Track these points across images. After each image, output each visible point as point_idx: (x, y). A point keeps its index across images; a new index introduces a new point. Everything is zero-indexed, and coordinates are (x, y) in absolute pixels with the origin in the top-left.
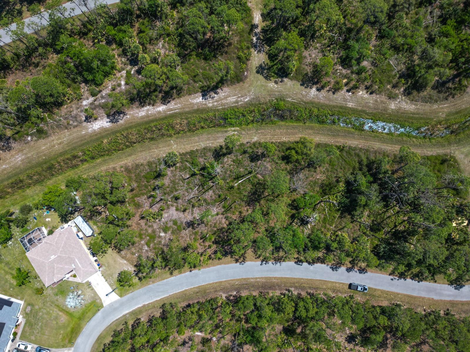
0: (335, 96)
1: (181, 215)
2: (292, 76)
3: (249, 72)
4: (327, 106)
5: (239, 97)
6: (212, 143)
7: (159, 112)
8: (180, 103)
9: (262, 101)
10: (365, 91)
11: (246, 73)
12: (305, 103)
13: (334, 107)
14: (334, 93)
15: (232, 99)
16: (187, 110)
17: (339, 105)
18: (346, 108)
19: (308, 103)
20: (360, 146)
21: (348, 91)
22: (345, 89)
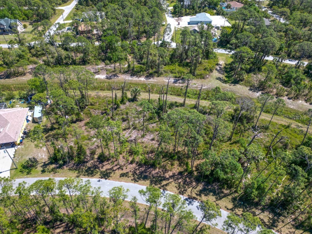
2: (242, 84)
3: (210, 76)
5: (199, 85)
7: (141, 80)
10: (304, 102)
16: (159, 84)
19: (253, 99)
21: (289, 99)
22: (286, 97)
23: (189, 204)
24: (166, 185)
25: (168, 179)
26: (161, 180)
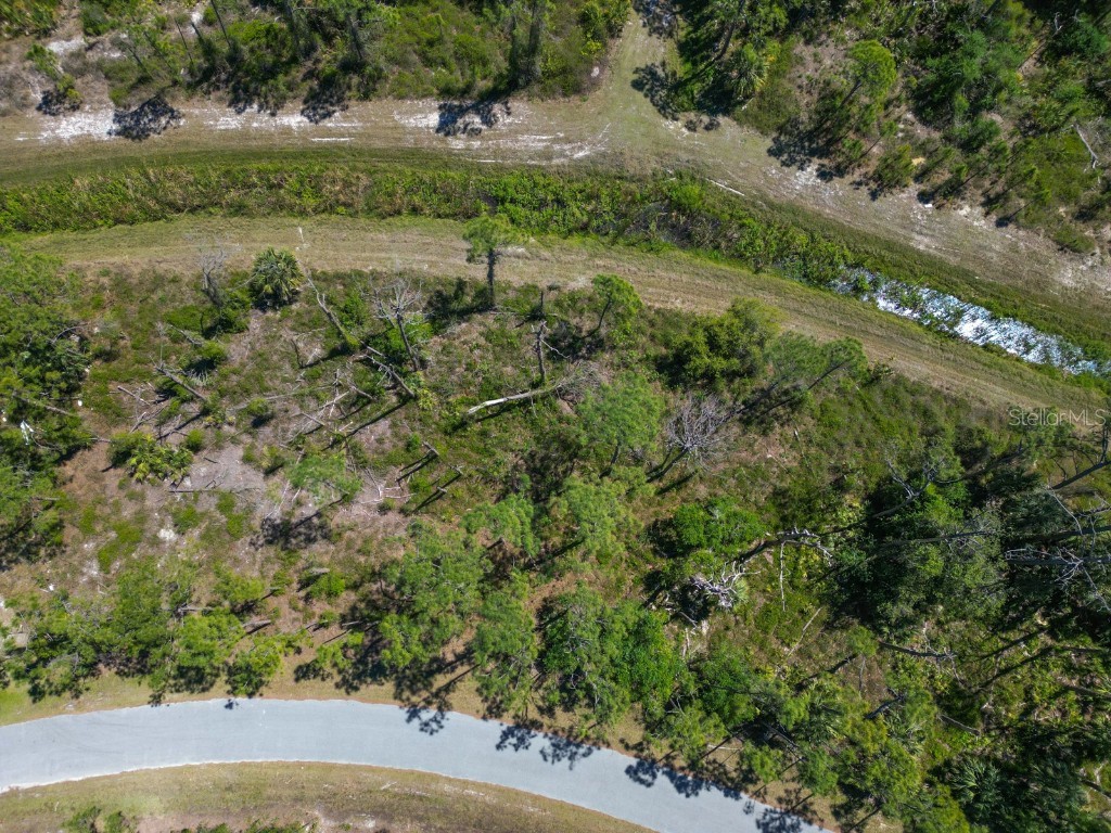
0: (876, 204)
1: (257, 481)
2: (746, 113)
3: (608, 72)
4: (842, 230)
5: (557, 140)
6: (432, 264)
7: (287, 131)
8: (361, 118)
9: (632, 168)
10: (979, 210)
11: (596, 71)
12: (772, 206)
13: (865, 238)
14: (874, 195)
15: (535, 142)
16: (379, 144)
17: (883, 235)
18: (906, 251)
19: (780, 209)
20: (935, 385)
21: (924, 197)
22: (914, 188)
23: (516, 747)
24: (448, 688)
25: (452, 667)
26: (431, 673)
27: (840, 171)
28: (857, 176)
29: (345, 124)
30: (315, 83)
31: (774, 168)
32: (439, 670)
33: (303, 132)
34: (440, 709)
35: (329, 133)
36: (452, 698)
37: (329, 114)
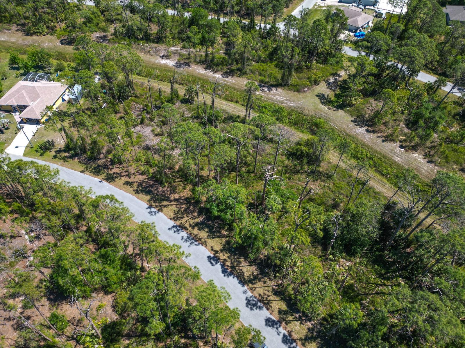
0: (383, 143)
1: (151, 136)
2: (348, 110)
3: (310, 91)
5: (287, 100)
8: (235, 80)
9: (306, 112)
10: (421, 156)
11: (306, 89)
12: (347, 134)
13: (376, 152)
14: (383, 141)
15: (280, 98)
16: (236, 87)
17: (383, 152)
18: (389, 159)
19: (349, 136)
21: (401, 147)
22: (399, 144)
23: (175, 232)
24: (165, 206)
25: (171, 201)
26: (163, 200)
27: (374, 132)
28: (379, 135)
29: (230, 80)
30: (228, 71)
31: (352, 125)
32: (166, 200)
33: (219, 78)
34: (159, 210)
35: (225, 81)
36: (165, 209)
37: (228, 77)
